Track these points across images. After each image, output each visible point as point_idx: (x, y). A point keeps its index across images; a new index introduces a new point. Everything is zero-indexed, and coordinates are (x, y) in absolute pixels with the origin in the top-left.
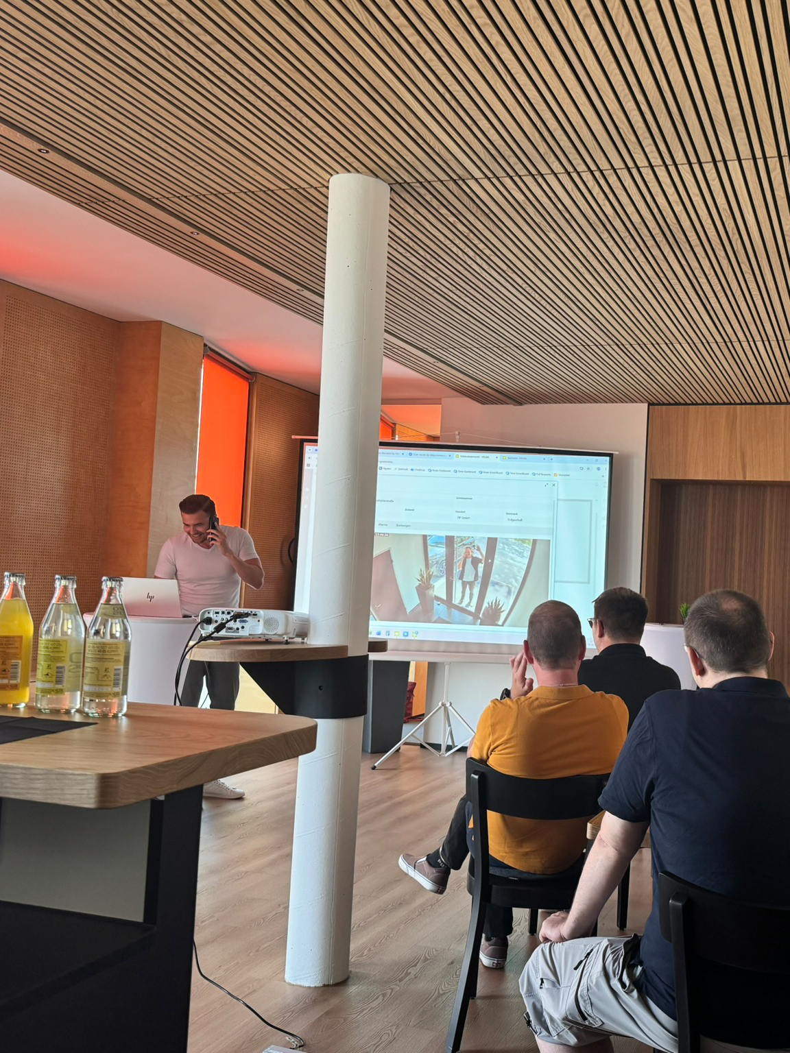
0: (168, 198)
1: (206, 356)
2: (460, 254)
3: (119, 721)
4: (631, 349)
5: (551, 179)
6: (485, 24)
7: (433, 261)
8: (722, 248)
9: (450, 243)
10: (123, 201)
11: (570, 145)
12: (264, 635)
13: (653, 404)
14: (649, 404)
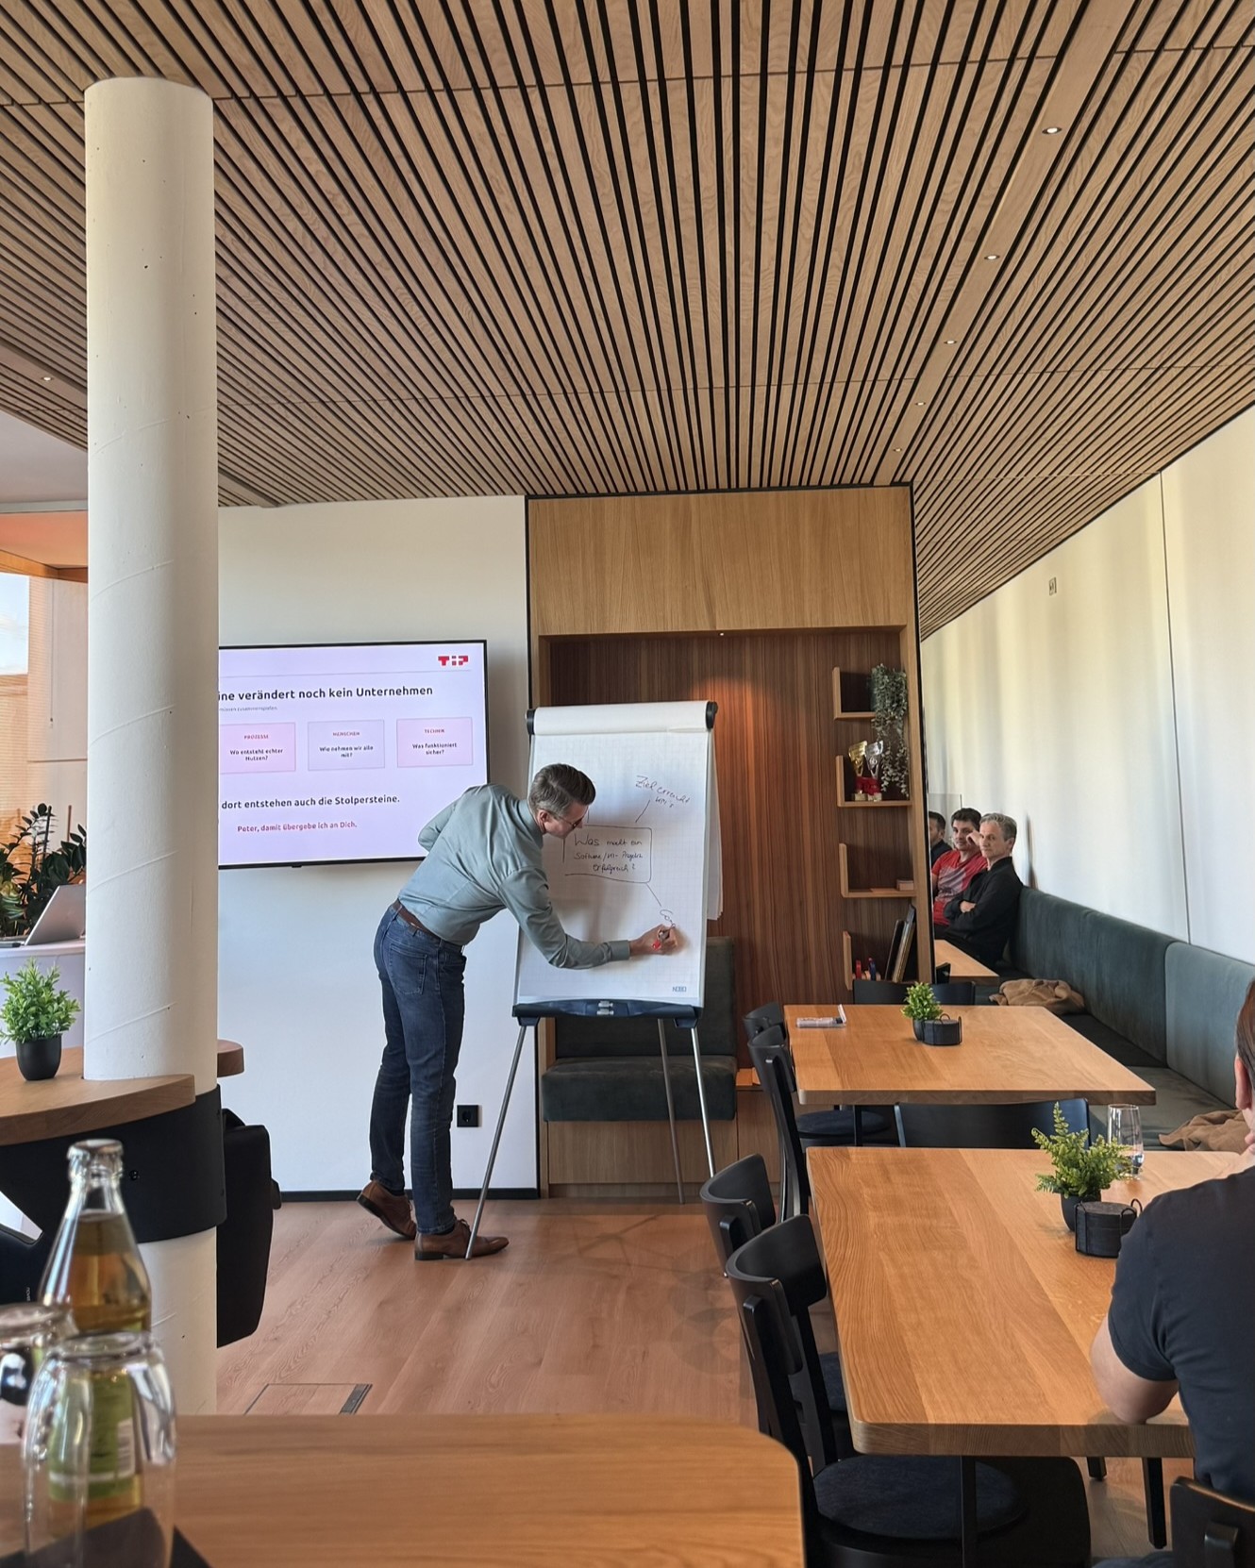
7: (235, 247)
13: (536, 496)
14: (528, 497)
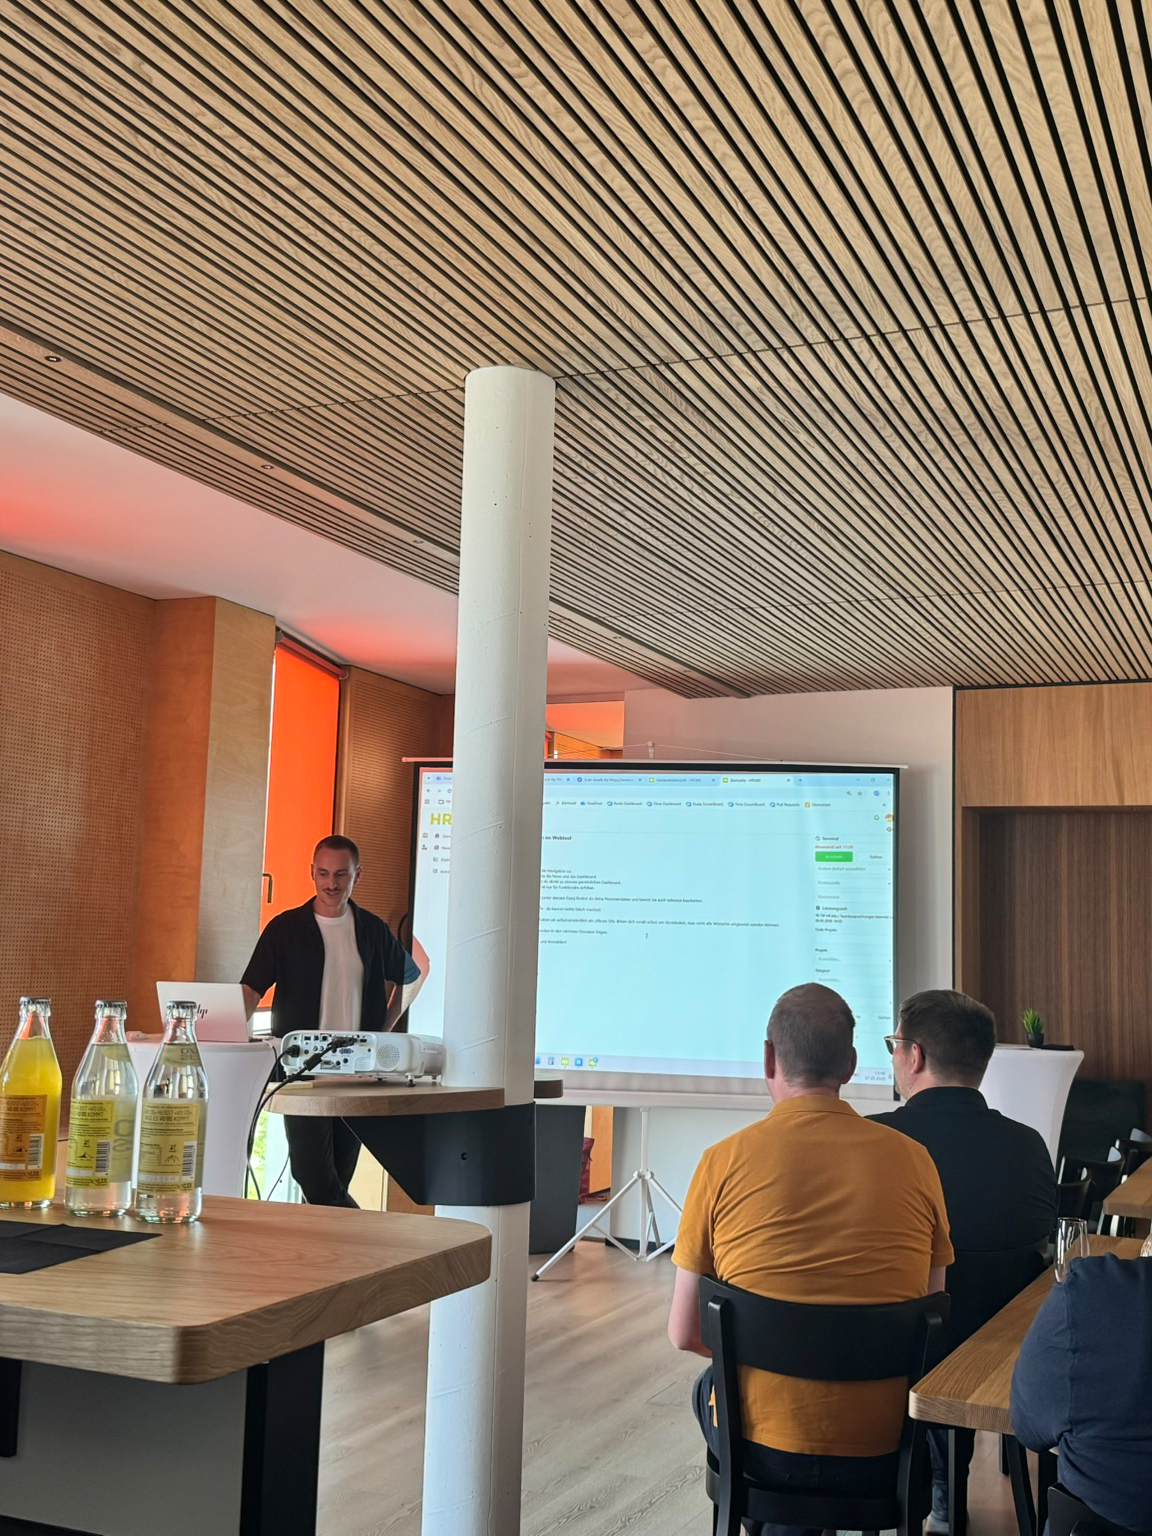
0: (229, 418)
1: (280, 644)
2: (659, 474)
3: (191, 1231)
4: (926, 603)
5: (803, 353)
6: (706, 128)
7: (617, 487)
8: (1078, 440)
9: (644, 458)
10: (165, 425)
11: (835, 300)
12: (378, 1072)
13: (962, 687)
14: (956, 688)
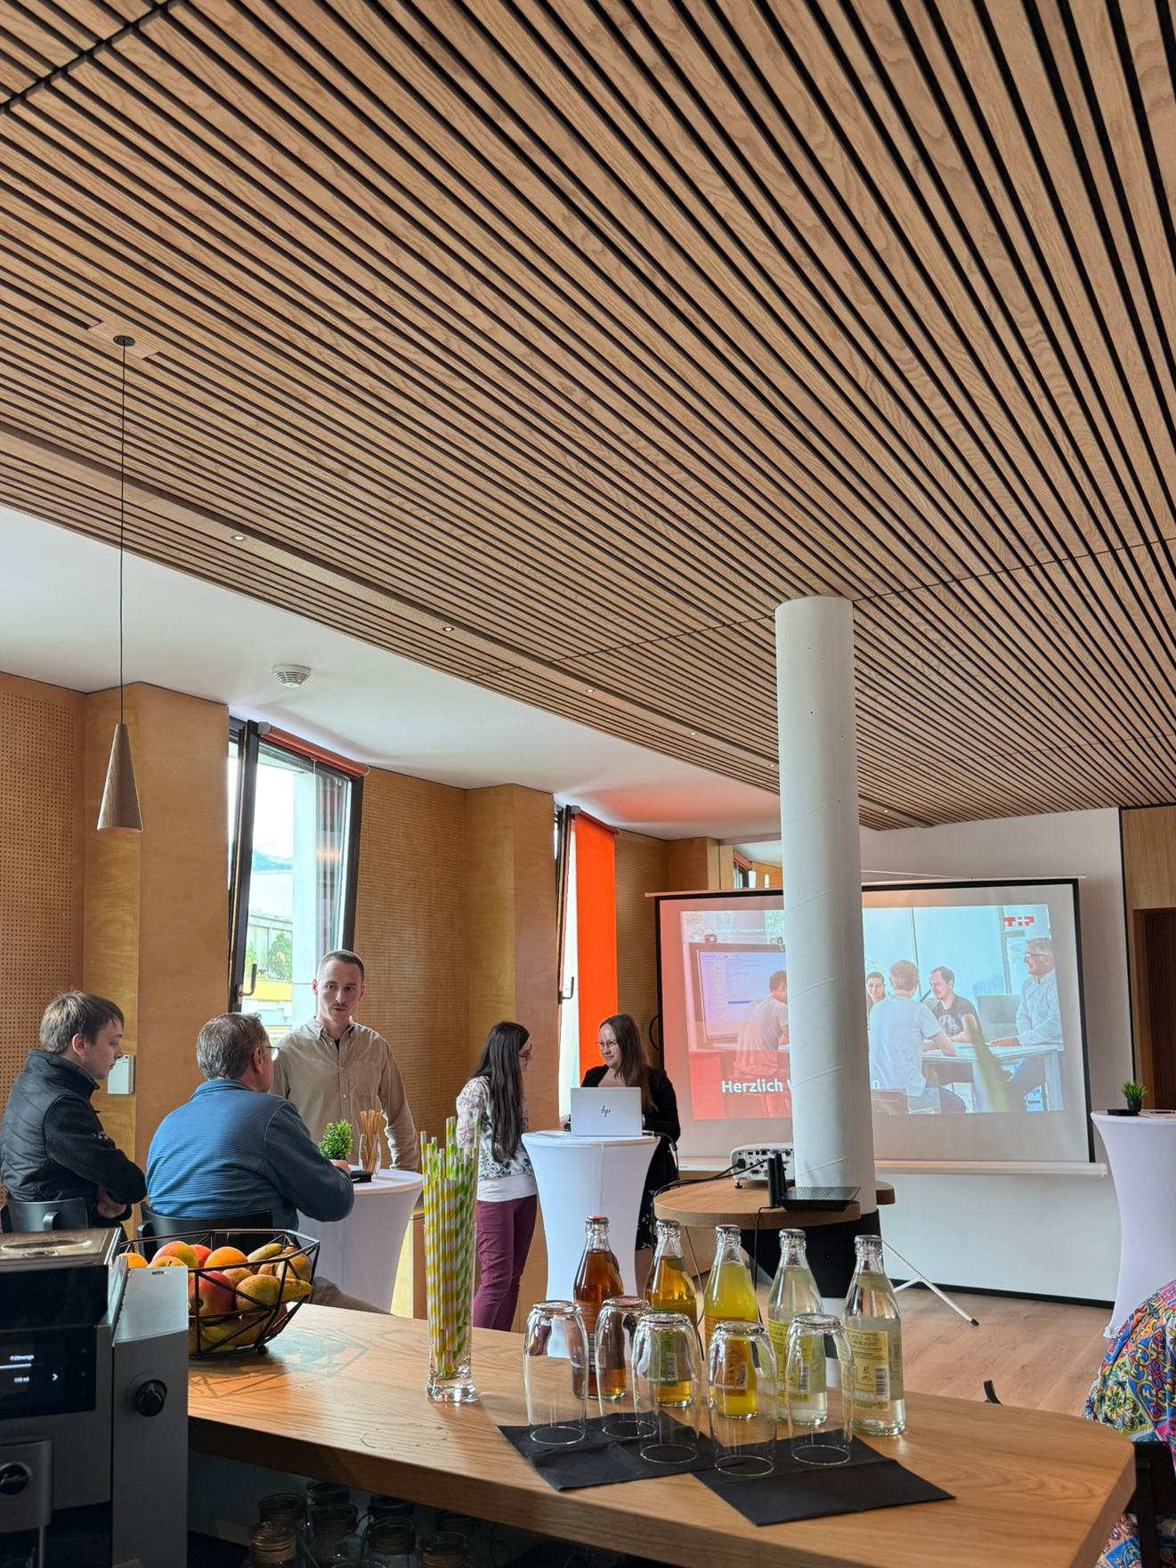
0: (570, 658)
10: (519, 668)
13: (1127, 808)
14: (1121, 809)
